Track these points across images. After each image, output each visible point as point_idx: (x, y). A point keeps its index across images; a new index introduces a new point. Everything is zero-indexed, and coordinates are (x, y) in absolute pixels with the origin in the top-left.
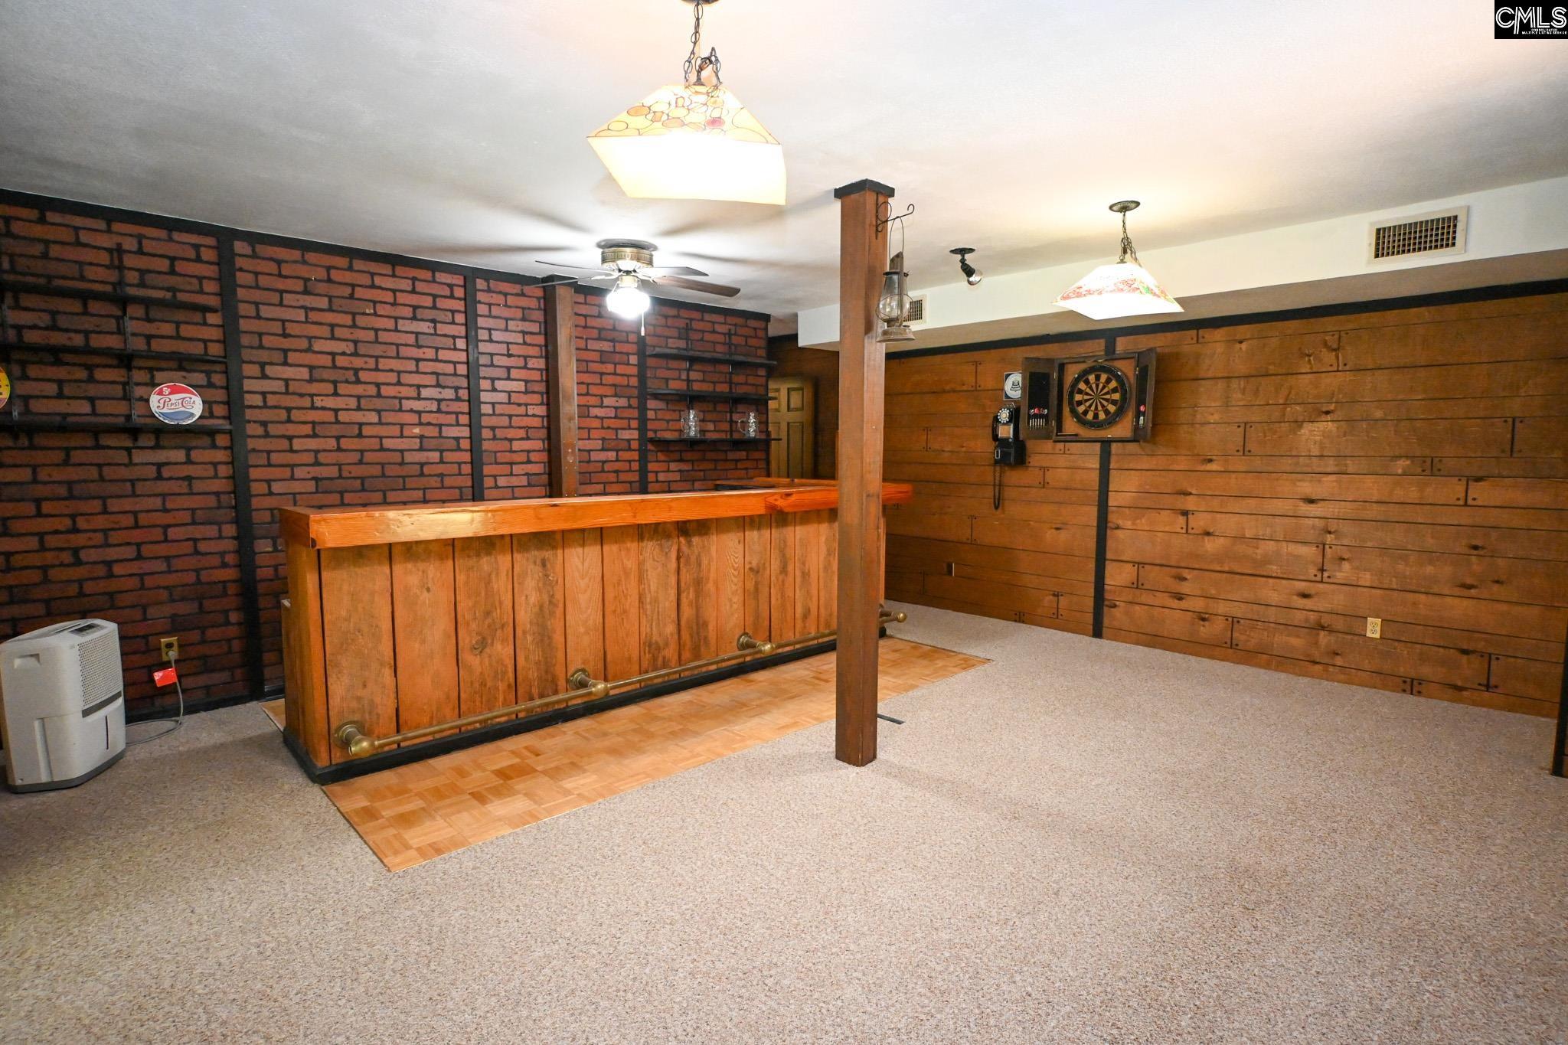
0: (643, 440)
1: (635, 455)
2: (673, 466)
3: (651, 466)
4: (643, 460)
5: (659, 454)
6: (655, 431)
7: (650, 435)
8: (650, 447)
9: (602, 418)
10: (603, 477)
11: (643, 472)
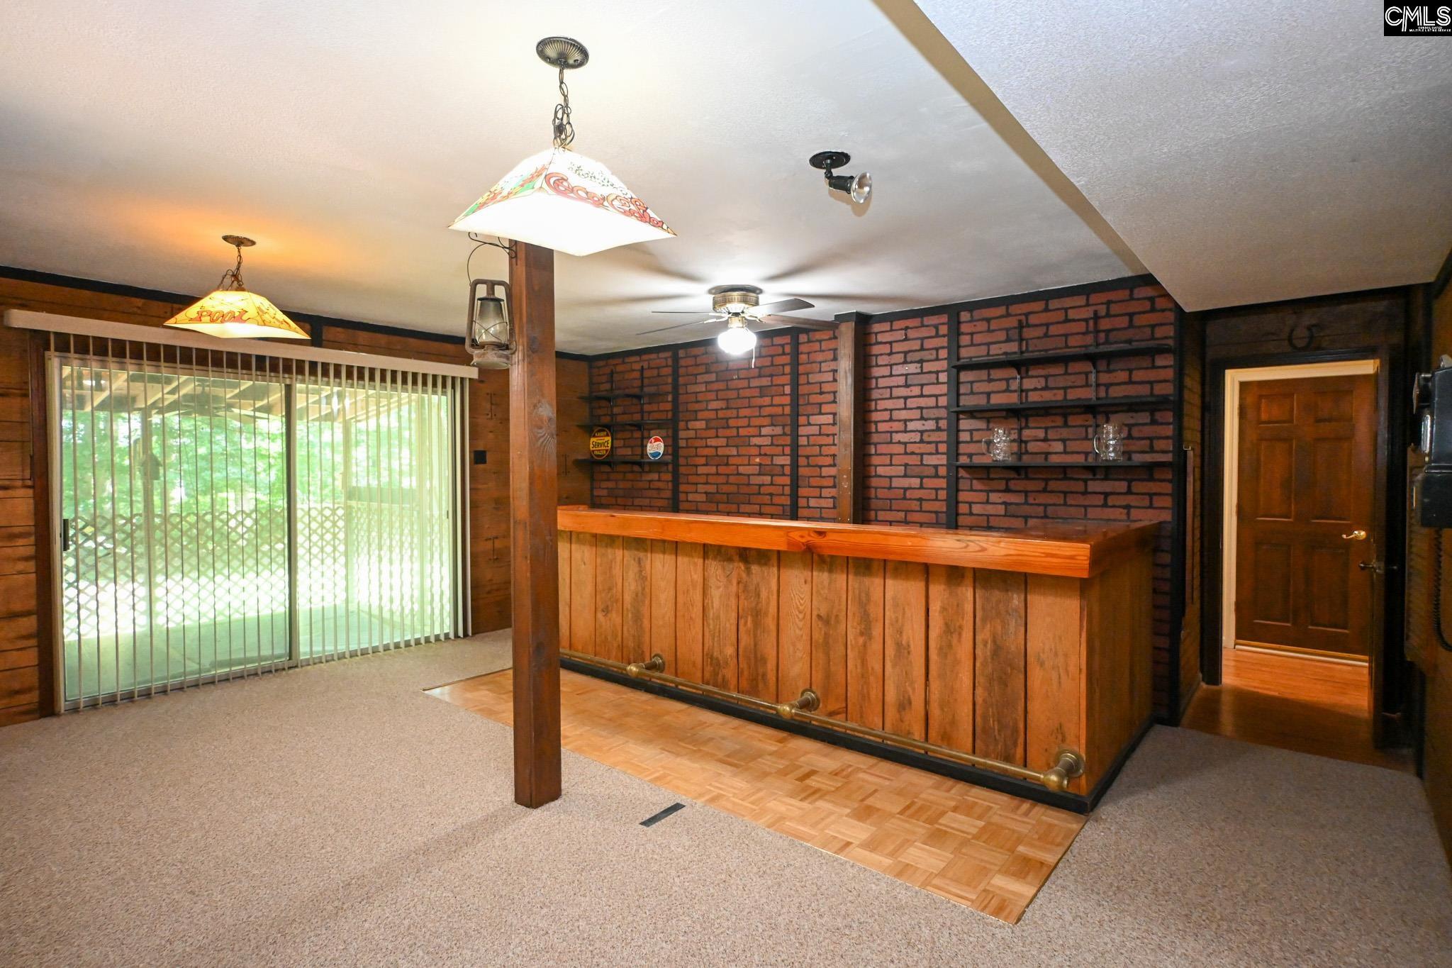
0: (954, 468)
1: (942, 483)
2: (994, 497)
3: (963, 496)
4: (954, 488)
5: (975, 482)
6: (970, 456)
7: (963, 460)
8: (962, 473)
9: (905, 444)
10: (905, 504)
11: (953, 502)
